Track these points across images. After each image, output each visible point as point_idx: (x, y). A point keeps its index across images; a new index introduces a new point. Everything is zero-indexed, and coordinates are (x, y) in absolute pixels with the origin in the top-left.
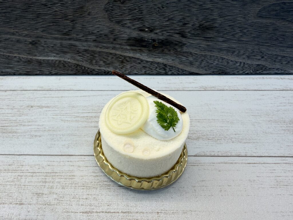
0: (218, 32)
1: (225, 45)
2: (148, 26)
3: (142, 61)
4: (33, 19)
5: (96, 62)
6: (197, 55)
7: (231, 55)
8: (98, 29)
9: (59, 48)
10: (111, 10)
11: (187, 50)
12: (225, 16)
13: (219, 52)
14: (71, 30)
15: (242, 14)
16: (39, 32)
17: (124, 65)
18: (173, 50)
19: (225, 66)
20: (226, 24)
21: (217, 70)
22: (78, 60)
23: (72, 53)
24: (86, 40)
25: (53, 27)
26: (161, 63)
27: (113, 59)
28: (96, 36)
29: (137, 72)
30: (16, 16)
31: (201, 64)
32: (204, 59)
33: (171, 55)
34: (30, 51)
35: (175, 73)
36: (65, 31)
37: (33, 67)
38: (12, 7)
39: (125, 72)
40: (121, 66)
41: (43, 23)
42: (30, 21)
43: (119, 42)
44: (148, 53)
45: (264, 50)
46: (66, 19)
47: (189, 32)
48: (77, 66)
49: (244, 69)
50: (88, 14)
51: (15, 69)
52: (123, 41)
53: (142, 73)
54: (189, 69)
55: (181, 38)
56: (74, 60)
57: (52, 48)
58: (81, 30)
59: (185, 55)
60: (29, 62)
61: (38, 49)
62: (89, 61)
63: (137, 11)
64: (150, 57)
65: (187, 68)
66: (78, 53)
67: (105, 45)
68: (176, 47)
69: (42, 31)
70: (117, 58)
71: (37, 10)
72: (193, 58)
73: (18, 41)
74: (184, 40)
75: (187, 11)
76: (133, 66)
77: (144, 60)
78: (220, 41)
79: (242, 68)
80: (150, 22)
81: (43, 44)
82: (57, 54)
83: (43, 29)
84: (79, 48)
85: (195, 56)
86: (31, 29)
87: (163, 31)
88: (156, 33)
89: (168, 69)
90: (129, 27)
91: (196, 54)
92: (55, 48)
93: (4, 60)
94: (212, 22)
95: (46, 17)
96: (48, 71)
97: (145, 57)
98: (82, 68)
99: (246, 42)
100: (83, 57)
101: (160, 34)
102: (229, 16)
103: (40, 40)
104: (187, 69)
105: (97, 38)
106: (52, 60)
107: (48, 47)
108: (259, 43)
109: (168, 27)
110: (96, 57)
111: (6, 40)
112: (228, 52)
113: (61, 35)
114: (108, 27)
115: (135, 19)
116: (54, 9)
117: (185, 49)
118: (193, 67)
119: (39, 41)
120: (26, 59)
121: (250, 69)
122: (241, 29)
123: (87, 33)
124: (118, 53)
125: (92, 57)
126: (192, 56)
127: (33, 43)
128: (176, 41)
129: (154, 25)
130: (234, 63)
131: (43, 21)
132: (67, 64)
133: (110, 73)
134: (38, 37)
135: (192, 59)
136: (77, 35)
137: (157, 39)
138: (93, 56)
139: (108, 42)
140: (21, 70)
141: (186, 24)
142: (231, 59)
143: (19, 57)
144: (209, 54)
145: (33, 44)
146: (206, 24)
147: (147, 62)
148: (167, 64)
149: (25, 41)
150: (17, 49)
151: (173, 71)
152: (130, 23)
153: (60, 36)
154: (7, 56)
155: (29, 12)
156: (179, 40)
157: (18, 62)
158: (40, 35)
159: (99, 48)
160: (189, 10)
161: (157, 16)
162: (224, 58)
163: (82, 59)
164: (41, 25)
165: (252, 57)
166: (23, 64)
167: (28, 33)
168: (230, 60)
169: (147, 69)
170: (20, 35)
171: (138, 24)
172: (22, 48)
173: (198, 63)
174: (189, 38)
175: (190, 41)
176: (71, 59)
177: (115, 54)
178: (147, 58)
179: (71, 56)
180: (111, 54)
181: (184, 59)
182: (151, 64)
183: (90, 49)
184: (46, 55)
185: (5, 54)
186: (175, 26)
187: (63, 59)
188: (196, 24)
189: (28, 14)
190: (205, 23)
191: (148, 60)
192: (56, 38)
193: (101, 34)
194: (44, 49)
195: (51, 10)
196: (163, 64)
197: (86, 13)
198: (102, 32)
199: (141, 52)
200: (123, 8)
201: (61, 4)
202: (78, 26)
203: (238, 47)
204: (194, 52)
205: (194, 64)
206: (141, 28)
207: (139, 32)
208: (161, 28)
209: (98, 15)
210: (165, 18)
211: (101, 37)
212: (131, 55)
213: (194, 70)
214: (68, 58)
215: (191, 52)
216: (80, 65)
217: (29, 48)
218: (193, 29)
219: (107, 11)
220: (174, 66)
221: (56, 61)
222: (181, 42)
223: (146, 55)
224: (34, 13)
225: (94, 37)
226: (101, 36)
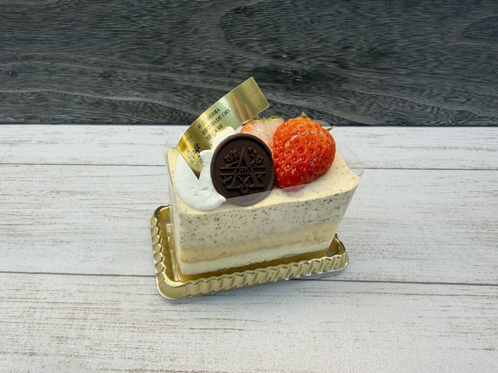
0: (398, 60)
1: (409, 80)
2: (287, 51)
3: (275, 103)
4: (107, 39)
6: (363, 96)
7: (419, 96)
8: (208, 55)
9: (145, 84)
10: (229, 25)
11: (348, 88)
12: (411, 36)
14: (165, 57)
15: (438, 33)
16: (115, 59)
18: (325, 87)
19: (407, 113)
20: (411, 48)
21: (395, 118)
22: (174, 102)
23: (166, 90)
24: (189, 72)
25: (137, 52)
26: (304, 108)
28: (204, 65)
30: (80, 35)
31: (368, 109)
32: (374, 102)
33: (322, 95)
34: (100, 87)
36: (156, 57)
37: (102, 112)
38: (75, 21)
41: (123, 45)
42: (102, 41)
43: (241, 74)
44: (285, 91)
45: (472, 88)
46: (159, 40)
47: (352, 61)
48: (172, 111)
49: (437, 118)
52: (247, 73)
54: (349, 117)
55: (339, 69)
56: (168, 102)
57: (134, 84)
58: (181, 56)
59: (345, 94)
61: (112, 84)
62: (192, 103)
63: (271, 28)
64: (287, 98)
65: (347, 116)
66: (174, 92)
67: (217, 79)
68: (331, 83)
69: (120, 58)
72: (356, 100)
73: (82, 72)
74: (343, 72)
75: (350, 28)
77: (279, 103)
78: (401, 75)
79: (435, 116)
81: (120, 78)
82: (142, 92)
83: (122, 54)
84: (178, 83)
85: (359, 96)
86: (102, 54)
87: (310, 58)
88: (300, 62)
90: (256, 52)
91: (362, 94)
92: (139, 83)
94: (390, 45)
96: (127, 118)
97: (279, 98)
98: (180, 115)
99: (444, 76)
100: (182, 97)
101: (306, 63)
102: (417, 35)
103: (115, 71)
104: (344, 117)
105: (206, 68)
107: (128, 81)
108: (463, 78)
109: (320, 51)
110: (202, 97)
111: (62, 70)
112: (413, 91)
113: (149, 63)
115: (267, 40)
117: (344, 86)
118: (356, 114)
120: (92, 100)
121: (448, 118)
122: (436, 56)
123: (191, 61)
125: (197, 97)
126: (355, 97)
128: (330, 74)
129: (298, 49)
130: (421, 108)
131: (122, 42)
132: (157, 107)
134: (113, 66)
135: (355, 102)
136: (175, 64)
137: (301, 70)
139: (224, 74)
141: (347, 47)
142: (419, 103)
143: (82, 96)
144: (383, 93)
145: (104, 77)
146: (379, 48)
147: (283, 105)
148: (314, 109)
149: (93, 72)
152: (259, 45)
153: (147, 66)
155: (102, 28)
156: (335, 73)
158: (117, 63)
159: (208, 84)
160: (354, 27)
161: (303, 36)
162: (407, 101)
163: (180, 100)
164: (118, 48)
165: (451, 99)
166: (88, 108)
167: (98, 60)
168: (415, 103)
170: (86, 63)
171: (271, 48)
173: (364, 108)
174: (351, 69)
175: (352, 75)
176: (163, 100)
178: (283, 100)
179: (164, 96)
181: (342, 102)
182: (289, 109)
183: (193, 85)
185: (60, 91)
186: (331, 50)
187: (151, 99)
188: (363, 47)
189: (99, 31)
190: (378, 46)
191: (285, 102)
192: (141, 69)
193: (212, 62)
194: (123, 84)
196: (308, 109)
197: (191, 31)
198: (213, 60)
199: (274, 91)
202: (177, 50)
203: (431, 83)
204: (359, 91)
205: (357, 109)
206: (276, 54)
207: (273, 60)
208: (308, 54)
209: (209, 33)
210: (314, 39)
211: (212, 66)
213: (356, 119)
214: (158, 99)
215: (354, 91)
216: (176, 110)
218: (359, 56)
220: (326, 112)
222: (339, 76)
223: (281, 95)
224: (109, 29)
225: (201, 67)
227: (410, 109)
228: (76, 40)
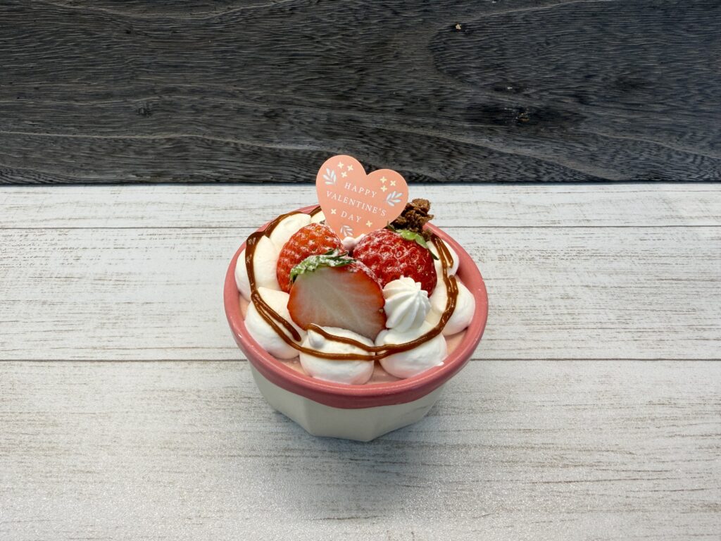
0: (654, 93)
1: (667, 120)
2: (513, 81)
3: (491, 152)
4: (280, 66)
5: (397, 155)
6: (607, 141)
7: (678, 140)
8: (410, 87)
9: (323, 126)
10: (442, 48)
11: (587, 131)
12: (671, 62)
13: (653, 134)
14: (355, 90)
15: (704, 58)
16: (287, 93)
17: (452, 162)
18: (558, 130)
19: (663, 164)
20: (670, 77)
21: (646, 172)
23: (350, 135)
24: (382, 110)
25: (317, 83)
26: (529, 158)
27: (432, 150)
28: (404, 100)
29: (477, 177)
31: (613, 159)
32: (621, 149)
33: (554, 140)
35: (557, 179)
36: (342, 90)
37: (260, 166)
39: (452, 178)
40: (446, 165)
41: (301, 73)
42: (273, 68)
43: (450, 113)
44: (505, 136)
46: (349, 67)
47: (595, 94)
49: (701, 170)
50: (395, 57)
51: (222, 170)
52: (459, 112)
53: (488, 178)
54: (587, 170)
55: (577, 105)
56: (351, 150)
57: (308, 126)
58: (376, 88)
59: (583, 139)
60: (255, 154)
61: (278, 127)
62: (382, 153)
63: (495, 51)
64: (508, 145)
65: (584, 168)
66: (361, 137)
67: (419, 119)
68: (565, 124)
69: (293, 91)
70: (441, 146)
71: (291, 47)
72: (597, 147)
73: (240, 111)
74: (582, 109)
75: (596, 51)
76: (470, 164)
77: (496, 151)
78: (657, 112)
79: (697, 167)
80: (518, 72)
81: (290, 118)
82: (317, 138)
83: (297, 85)
84: (366, 125)
85: (602, 142)
86: (271, 86)
87: (542, 91)
88: (528, 95)
89: (542, 170)
90: (473, 84)
91: (606, 138)
92: (314, 125)
93: (202, 150)
94: (643, 73)
95: (308, 62)
96: (293, 174)
97: (496, 144)
99: (711, 114)
100: (369, 145)
101: (536, 97)
102: (678, 61)
103: (286, 109)
104: (582, 170)
105: (406, 105)
106: (305, 152)
107: (300, 123)
109: (555, 82)
110: (396, 145)
111: (215, 107)
112: (671, 134)
113: (332, 99)
114: (431, 82)
115: (488, 67)
116: (327, 45)
117: (583, 128)
118: (595, 165)
119: (284, 111)
120: (249, 149)
121: (714, 171)
122: (700, 88)
123: (387, 95)
124: (443, 136)
125: (389, 145)
126: (596, 143)
127: (271, 115)
128: (567, 111)
129: (526, 78)
130: (681, 157)
131: (300, 70)
133: (421, 178)
134: (283, 103)
135: (596, 149)
136: (365, 99)
137: (529, 107)
138: (391, 142)
139: (427, 113)
140: (234, 173)
141: (590, 76)
142: (678, 150)
143: (235, 144)
144: (632, 137)
145: (270, 117)
146: (631, 77)
147: (502, 154)
148: (542, 159)
149: (255, 111)
150: (236, 126)
151: (553, 175)
152: (477, 74)
153: (329, 101)
154: (210, 143)
155: (276, 51)
156: (572, 110)
157: (232, 154)
158: (289, 98)
160: (600, 50)
161: (534, 61)
162: (663, 148)
163: (367, 148)
164: (294, 78)
165: (718, 145)
166: (241, 160)
167: (264, 94)
168: (674, 150)
169: (500, 170)
170: (247, 98)
171: (493, 77)
172: (245, 126)
173: (606, 157)
174: (594, 105)
175: (595, 112)
176: (343, 149)
177: (438, 138)
178: (502, 148)
179: (346, 143)
180: (429, 138)
181: (579, 150)
182: (509, 159)
183: (387, 128)
184: (293, 140)
185: (206, 137)
186: (569, 80)
187: (329, 148)
188: (611, 77)
189: (272, 55)
190: (628, 74)
191: (504, 151)
192: (321, 106)
193: (414, 97)
194: (292, 127)
195: (321, 48)
196: (534, 159)
197: (392, 55)
198: (416, 94)
199: (491, 134)
200: (467, 45)
201: (343, 35)
202: (371, 81)
203: (694, 124)
204: (602, 134)
205: (598, 159)
206: (499, 85)
207: (495, 94)
208: (538, 86)
209: (414, 58)
210: (549, 65)
211: (413, 102)
212: (470, 140)
213: (597, 172)
215: (595, 134)
217: (262, 125)
218: (605, 87)
219: (433, 51)
220: (557, 163)
221: (313, 152)
222: (578, 114)
223: (501, 140)
224: (285, 53)
225: (399, 104)
226: (414, 100)
227: (666, 158)
228: (239, 67)
